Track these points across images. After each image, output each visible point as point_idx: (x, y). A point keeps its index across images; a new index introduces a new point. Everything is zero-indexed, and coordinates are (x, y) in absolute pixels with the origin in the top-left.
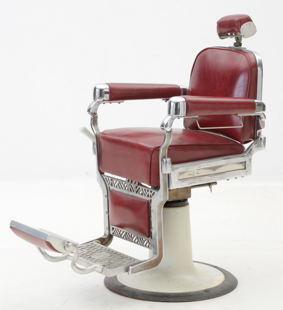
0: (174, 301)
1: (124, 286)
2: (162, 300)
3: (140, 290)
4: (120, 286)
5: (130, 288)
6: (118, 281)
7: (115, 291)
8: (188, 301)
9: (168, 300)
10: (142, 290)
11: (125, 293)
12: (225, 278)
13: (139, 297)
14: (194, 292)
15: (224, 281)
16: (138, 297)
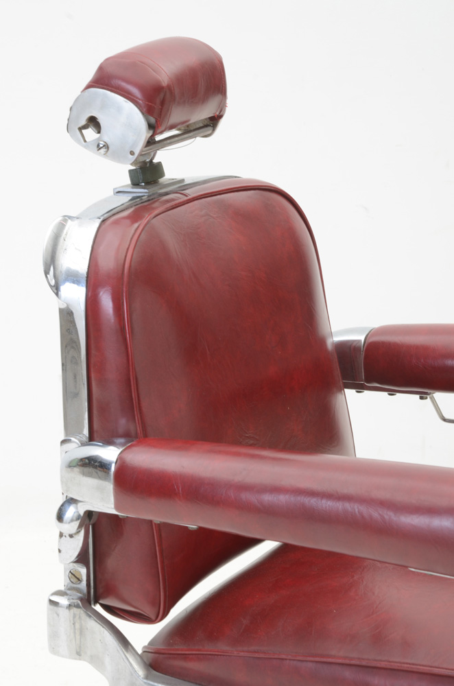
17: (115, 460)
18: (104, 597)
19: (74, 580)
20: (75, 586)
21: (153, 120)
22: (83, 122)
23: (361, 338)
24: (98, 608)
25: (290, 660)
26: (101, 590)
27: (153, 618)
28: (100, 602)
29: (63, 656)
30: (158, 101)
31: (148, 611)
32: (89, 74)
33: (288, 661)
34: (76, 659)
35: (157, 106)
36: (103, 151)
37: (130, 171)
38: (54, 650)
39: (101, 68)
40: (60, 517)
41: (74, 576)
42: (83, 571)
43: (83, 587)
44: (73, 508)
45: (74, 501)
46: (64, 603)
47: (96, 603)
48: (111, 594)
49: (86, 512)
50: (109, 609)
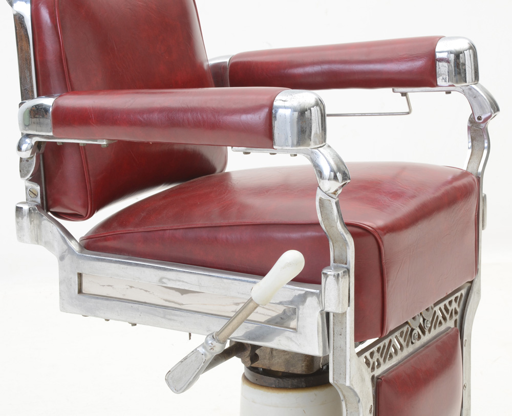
17: (51, 105)
18: (53, 206)
19: (32, 195)
20: (33, 199)
23: (227, 60)
24: (49, 213)
25: (170, 229)
26: (50, 203)
27: (84, 215)
28: (51, 210)
29: (27, 243)
31: (81, 211)
33: (168, 231)
34: (35, 244)
38: (20, 238)
40: (19, 149)
41: (31, 192)
42: (37, 188)
43: (39, 200)
44: (28, 140)
45: (28, 136)
46: (26, 208)
47: (48, 210)
48: (57, 203)
49: (36, 143)
50: (57, 214)
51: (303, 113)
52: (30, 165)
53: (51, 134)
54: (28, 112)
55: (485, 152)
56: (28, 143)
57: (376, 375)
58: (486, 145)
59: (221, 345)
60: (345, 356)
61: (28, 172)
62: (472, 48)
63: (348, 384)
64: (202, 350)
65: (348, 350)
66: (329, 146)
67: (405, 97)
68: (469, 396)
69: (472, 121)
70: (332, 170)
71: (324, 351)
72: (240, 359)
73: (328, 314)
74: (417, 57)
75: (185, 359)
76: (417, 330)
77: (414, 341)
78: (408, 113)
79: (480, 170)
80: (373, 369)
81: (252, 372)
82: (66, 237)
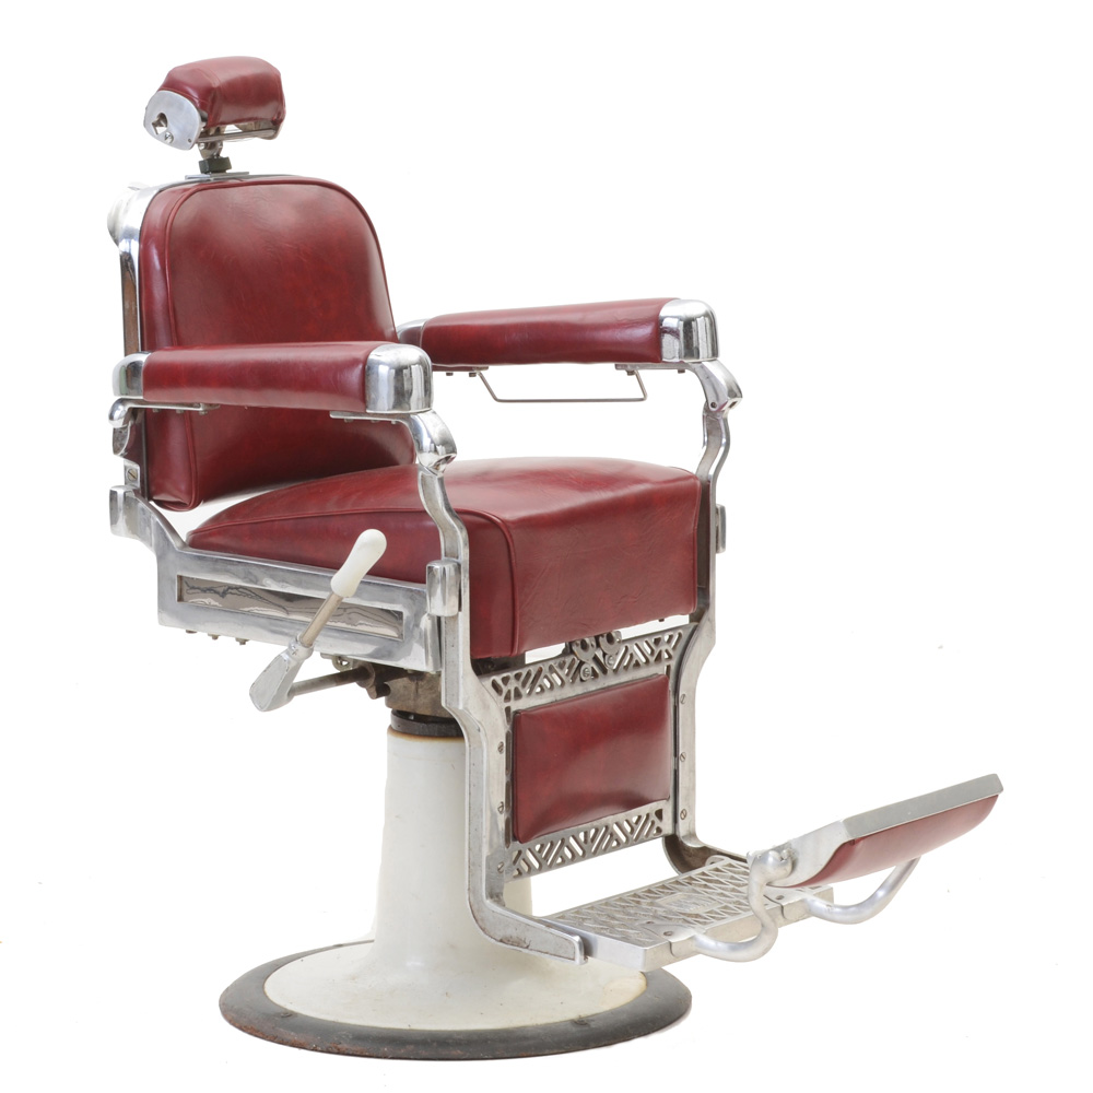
0: (467, 1056)
1: (289, 1015)
2: (424, 1053)
3: (345, 1024)
4: (278, 1015)
5: (312, 1018)
6: (269, 999)
7: (258, 1031)
8: (515, 1055)
9: (444, 1053)
10: (355, 1025)
11: (293, 1036)
12: (647, 985)
13: (344, 1046)
14: (537, 1027)
15: (644, 993)
16: (339, 1046)
18: (156, 493)
19: (131, 478)
20: (131, 483)
21: (205, 114)
22: (156, 119)
23: (421, 324)
24: (152, 503)
26: (153, 489)
27: (187, 504)
28: (154, 498)
30: (210, 99)
31: (185, 500)
32: (161, 80)
35: (209, 104)
36: (169, 140)
37: (200, 162)
39: (169, 75)
40: (111, 417)
41: (129, 473)
42: (137, 468)
43: (138, 485)
44: (121, 407)
45: (122, 401)
46: (120, 492)
47: (150, 498)
48: (161, 490)
49: (130, 409)
50: (159, 503)
51: (400, 371)
52: (124, 437)
53: (141, 398)
54: (123, 370)
55: (722, 449)
56: (122, 410)
57: (513, 709)
58: (724, 441)
59: (305, 649)
60: (458, 673)
61: (122, 445)
62: (710, 316)
63: (461, 707)
64: (286, 657)
65: (461, 664)
66: (434, 413)
67: (634, 377)
68: (692, 771)
69: (706, 409)
70: (432, 442)
71: (435, 666)
72: (364, 690)
73: (439, 618)
74: (637, 323)
75: (269, 667)
76: (590, 665)
77: (584, 678)
78: (642, 400)
79: (712, 472)
80: (507, 698)
81: (398, 719)
82: (166, 530)
